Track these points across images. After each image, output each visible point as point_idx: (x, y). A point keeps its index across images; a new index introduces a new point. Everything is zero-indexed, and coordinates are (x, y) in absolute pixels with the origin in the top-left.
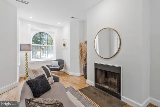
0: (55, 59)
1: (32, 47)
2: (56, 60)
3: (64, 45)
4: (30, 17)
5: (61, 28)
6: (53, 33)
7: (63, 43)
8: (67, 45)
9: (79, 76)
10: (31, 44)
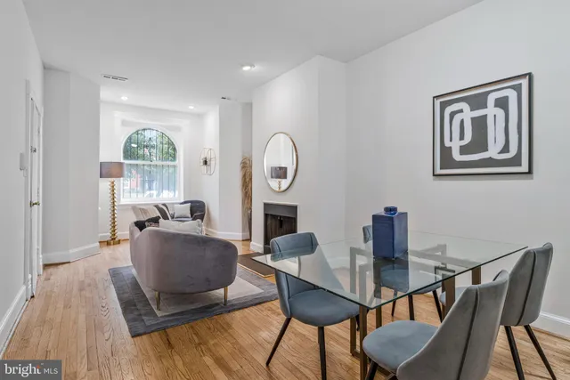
0: (182, 201)
1: (125, 168)
2: (185, 202)
3: (206, 163)
4: (123, 98)
5: (200, 117)
6: (178, 129)
7: (203, 157)
8: (213, 163)
9: (241, 239)
10: (122, 161)
